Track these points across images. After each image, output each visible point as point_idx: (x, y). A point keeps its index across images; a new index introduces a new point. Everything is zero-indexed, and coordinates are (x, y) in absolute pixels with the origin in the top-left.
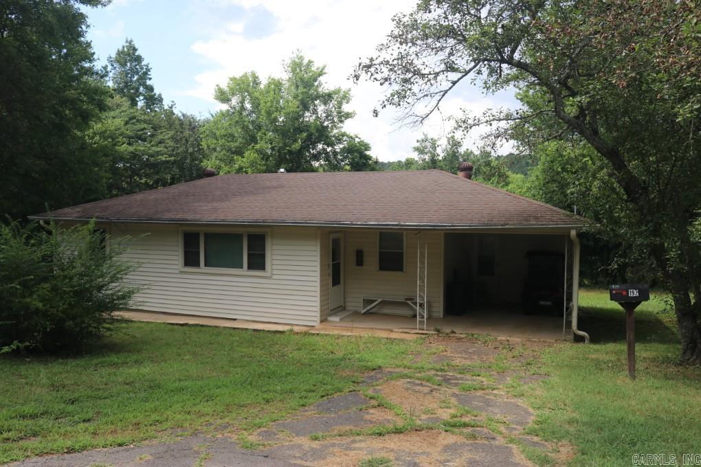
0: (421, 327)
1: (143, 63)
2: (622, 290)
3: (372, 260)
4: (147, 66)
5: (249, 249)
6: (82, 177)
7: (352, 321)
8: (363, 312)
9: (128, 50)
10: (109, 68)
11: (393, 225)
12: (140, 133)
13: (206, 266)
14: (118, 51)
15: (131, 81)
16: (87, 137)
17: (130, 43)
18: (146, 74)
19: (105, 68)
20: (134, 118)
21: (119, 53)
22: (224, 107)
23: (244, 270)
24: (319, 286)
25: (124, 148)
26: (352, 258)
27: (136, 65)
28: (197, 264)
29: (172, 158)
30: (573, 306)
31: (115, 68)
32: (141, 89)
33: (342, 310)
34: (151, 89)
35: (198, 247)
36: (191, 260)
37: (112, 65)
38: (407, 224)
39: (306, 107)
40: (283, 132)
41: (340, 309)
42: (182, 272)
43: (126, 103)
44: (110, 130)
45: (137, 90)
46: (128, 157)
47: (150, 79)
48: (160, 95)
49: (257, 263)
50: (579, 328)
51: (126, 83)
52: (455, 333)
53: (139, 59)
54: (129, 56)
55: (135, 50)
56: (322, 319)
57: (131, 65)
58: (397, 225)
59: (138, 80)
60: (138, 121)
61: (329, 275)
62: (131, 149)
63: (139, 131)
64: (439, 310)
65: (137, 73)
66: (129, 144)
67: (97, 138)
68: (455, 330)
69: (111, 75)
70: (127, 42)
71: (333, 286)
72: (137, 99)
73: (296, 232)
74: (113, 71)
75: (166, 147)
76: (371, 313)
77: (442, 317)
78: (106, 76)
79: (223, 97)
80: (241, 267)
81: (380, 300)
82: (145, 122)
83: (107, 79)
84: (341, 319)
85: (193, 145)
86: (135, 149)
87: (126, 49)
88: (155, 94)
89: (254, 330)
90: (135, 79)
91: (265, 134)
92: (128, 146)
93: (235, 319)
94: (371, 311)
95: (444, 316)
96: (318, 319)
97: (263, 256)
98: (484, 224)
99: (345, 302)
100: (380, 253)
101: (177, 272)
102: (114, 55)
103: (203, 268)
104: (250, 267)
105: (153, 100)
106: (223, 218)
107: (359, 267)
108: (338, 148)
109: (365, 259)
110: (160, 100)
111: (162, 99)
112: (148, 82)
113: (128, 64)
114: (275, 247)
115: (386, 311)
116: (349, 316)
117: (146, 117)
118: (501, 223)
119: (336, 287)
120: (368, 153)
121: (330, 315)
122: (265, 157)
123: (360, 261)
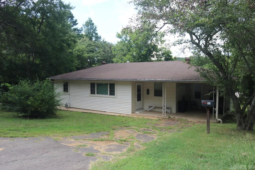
0: (164, 116)
1: (94, 25)
2: (205, 102)
3: (152, 92)
4: (96, 26)
5: (110, 88)
6: (67, 65)
7: (144, 113)
8: (148, 110)
9: (89, 21)
10: (83, 28)
11: (153, 80)
12: (92, 49)
13: (97, 94)
14: (86, 22)
15: (90, 32)
16: (73, 52)
17: (90, 19)
18: (95, 29)
19: (82, 28)
20: (90, 44)
21: (86, 23)
22: (120, 40)
23: (108, 96)
24: (131, 101)
25: (86, 55)
26: (146, 92)
27: (92, 26)
28: (94, 93)
29: (103, 58)
30: (216, 110)
31: (85, 28)
32: (94, 34)
33: (142, 110)
34: (97, 34)
35: (95, 88)
36: (93, 92)
37: (84, 27)
38: (158, 80)
39: (148, 39)
40: (140, 48)
41: (141, 109)
42: (90, 96)
43: (88, 39)
44: (81, 49)
45: (92, 35)
46: (87, 58)
47: (97, 31)
48: (100, 36)
49: (112, 93)
50: (218, 118)
51: (89, 33)
52: (175, 118)
53: (93, 24)
54: (90, 23)
55: (91, 21)
56: (133, 112)
57: (90, 26)
58: (154, 80)
59: (92, 31)
60: (91, 45)
61: (136, 97)
62: (88, 55)
63: (91, 49)
64: (174, 110)
65: (92, 29)
66: (88, 53)
67: (77, 52)
68: (175, 117)
69: (84, 30)
70: (89, 18)
71: (138, 101)
72: (93, 38)
73: (124, 83)
74: (84, 29)
75: (100, 54)
76: (151, 111)
77: (175, 113)
78: (82, 30)
79: (119, 36)
80: (107, 94)
81: (154, 106)
82: (94, 46)
83: (82, 31)
84: (139, 113)
85: (110, 53)
86: (90, 55)
87: (88, 21)
88: (98, 36)
89: (107, 115)
90: (91, 31)
91: (133, 49)
92: (87, 54)
93: (106, 112)
94: (152, 110)
95: (176, 113)
96: (131, 112)
97: (114, 91)
98: (183, 80)
99: (143, 107)
100: (155, 90)
101: (89, 96)
102: (84, 23)
103: (96, 95)
104: (110, 94)
105: (98, 38)
106: (101, 78)
107: (148, 95)
108: (160, 53)
109: (150, 92)
110: (100, 38)
111: (101, 37)
112: (96, 32)
113: (89, 26)
114: (118, 88)
115: (157, 110)
116: (144, 111)
117: (94, 44)
118: (189, 79)
119: (139, 102)
120: (171, 55)
121: (136, 111)
122: (134, 57)
123: (148, 93)
